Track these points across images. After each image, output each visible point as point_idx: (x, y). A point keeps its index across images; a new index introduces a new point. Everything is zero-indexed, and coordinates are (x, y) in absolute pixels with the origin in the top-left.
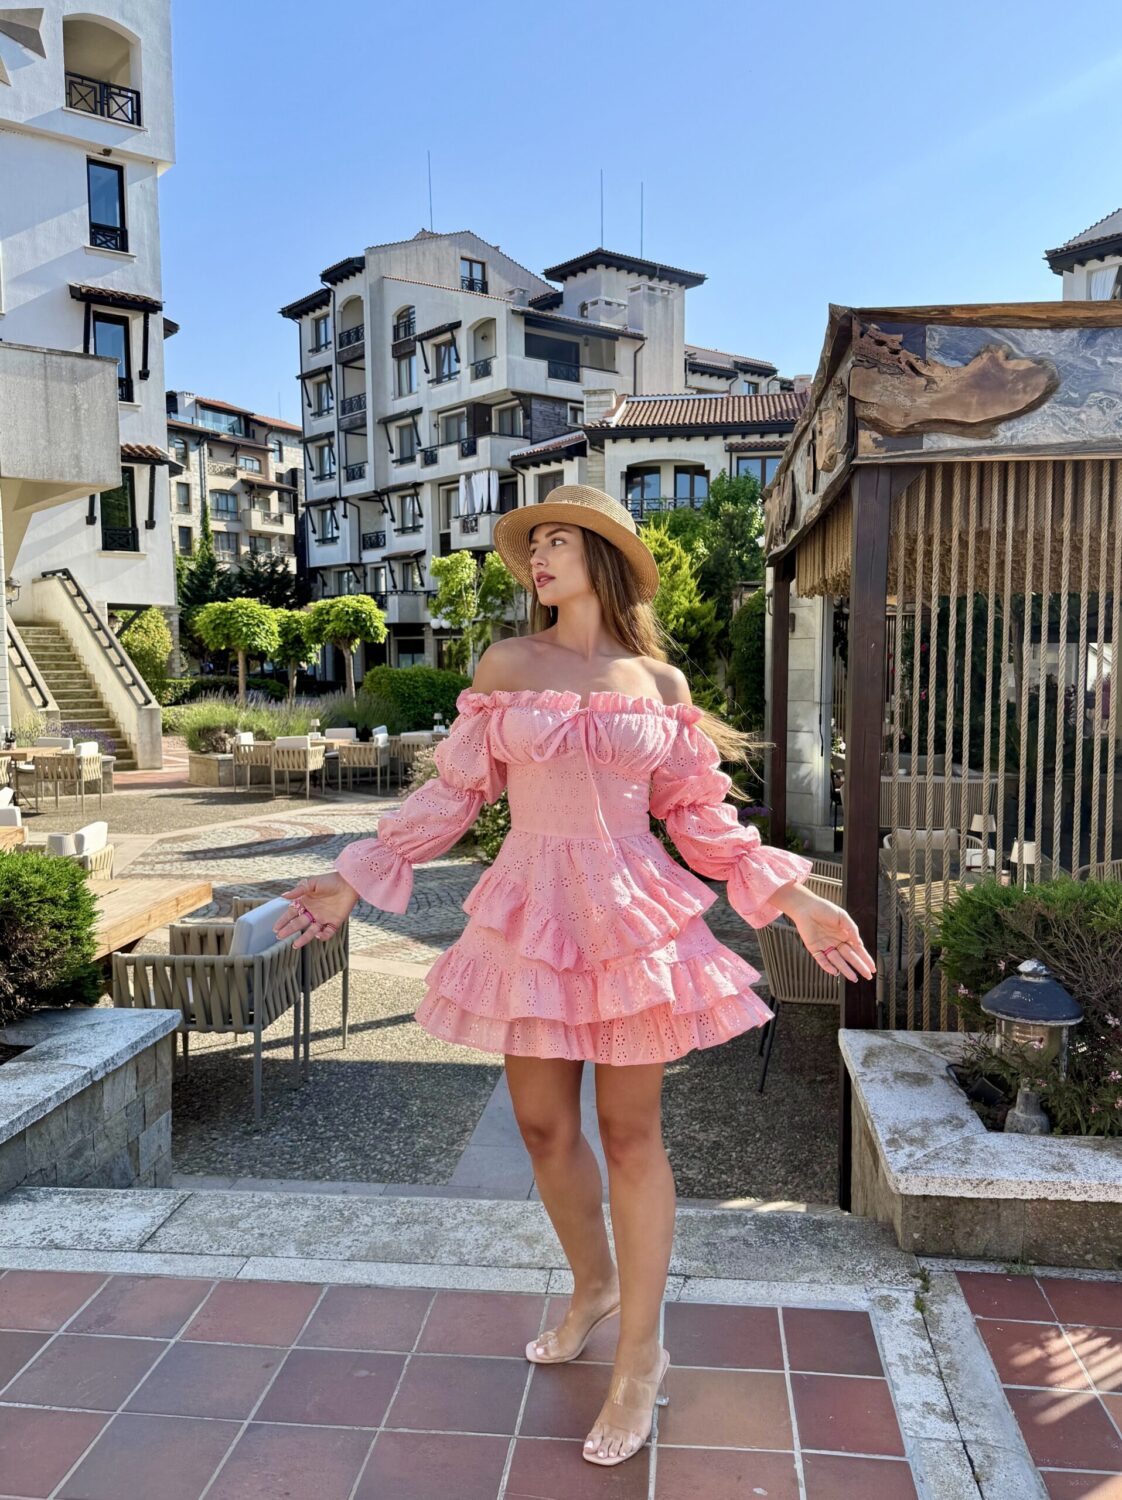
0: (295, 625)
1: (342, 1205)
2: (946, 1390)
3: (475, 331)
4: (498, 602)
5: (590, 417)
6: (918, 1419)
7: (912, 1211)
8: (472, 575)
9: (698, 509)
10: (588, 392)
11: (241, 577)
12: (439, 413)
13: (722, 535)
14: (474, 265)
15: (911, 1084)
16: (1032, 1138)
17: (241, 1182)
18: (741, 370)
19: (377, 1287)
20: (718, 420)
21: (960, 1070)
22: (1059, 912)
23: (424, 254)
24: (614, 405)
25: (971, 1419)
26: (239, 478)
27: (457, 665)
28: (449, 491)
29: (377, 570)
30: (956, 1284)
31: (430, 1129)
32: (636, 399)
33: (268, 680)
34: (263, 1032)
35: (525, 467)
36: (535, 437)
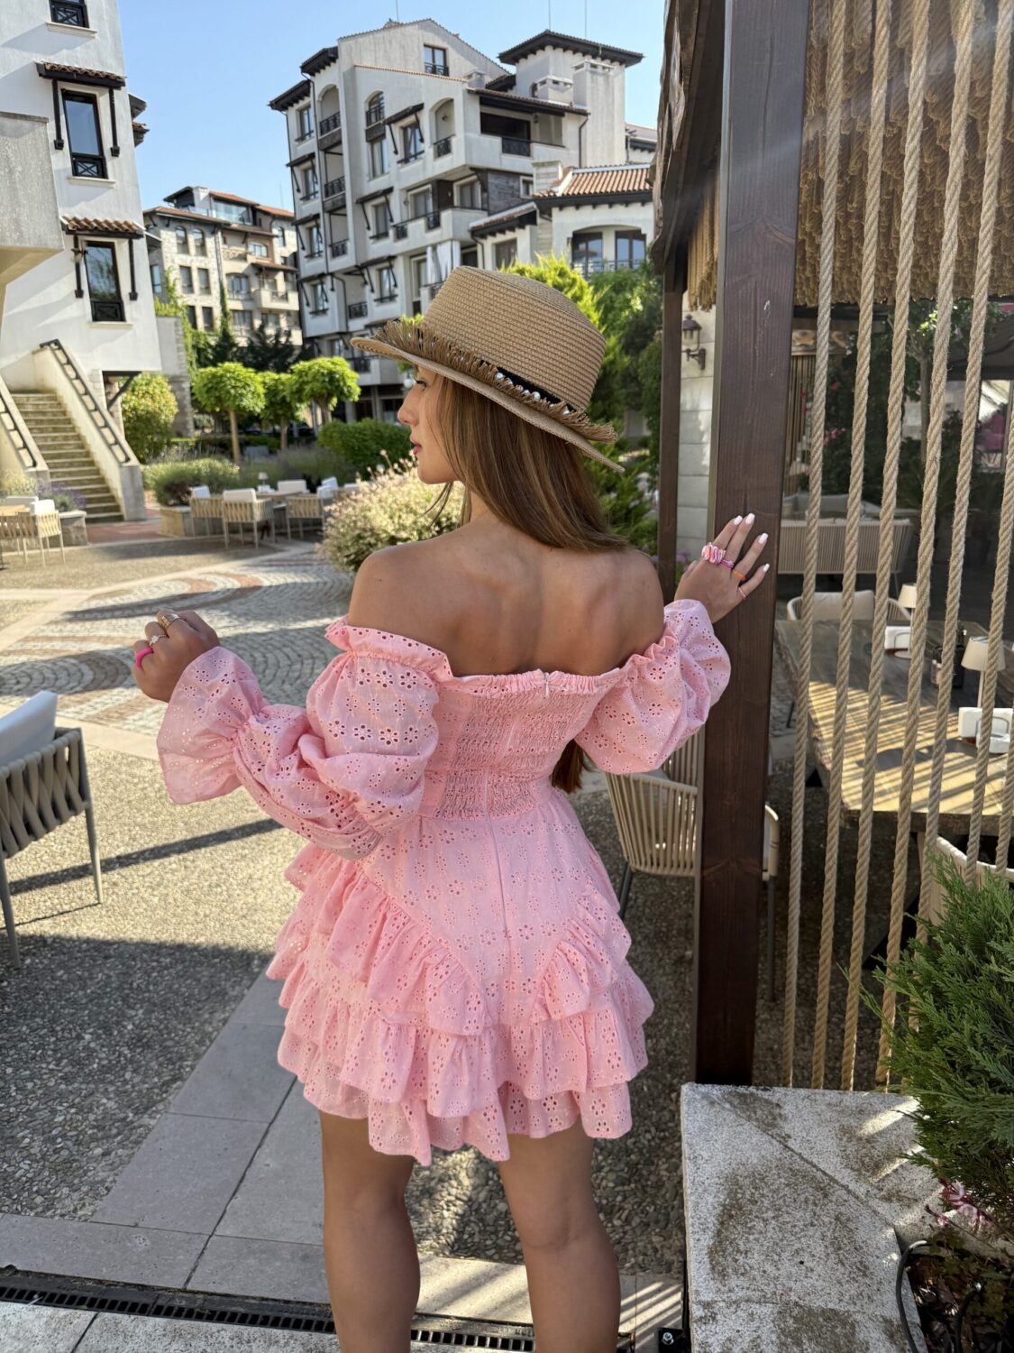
3: (437, 112)
5: (538, 189)
9: (636, 270)
10: (536, 165)
11: (251, 348)
12: (408, 191)
14: (437, 52)
23: (390, 42)
24: (560, 175)
26: (249, 262)
28: (419, 263)
32: (580, 171)
35: (484, 237)
36: (491, 208)
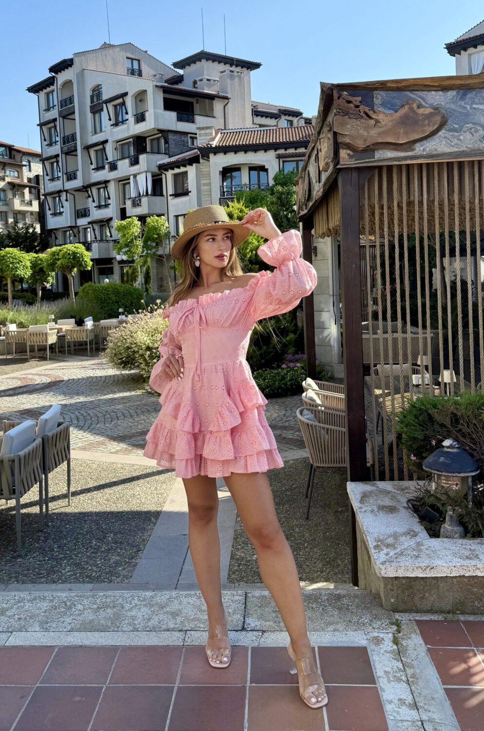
0: (40, 262)
1: (66, 599)
2: (411, 690)
3: (135, 97)
4: (154, 244)
5: (201, 142)
6: (396, 709)
7: (389, 587)
8: (139, 230)
9: (263, 190)
10: (199, 129)
11: (9, 236)
12: (118, 142)
13: (277, 204)
14: (134, 61)
15: (387, 512)
16: (455, 540)
17: (10, 586)
18: (283, 113)
19: (86, 647)
20: (271, 141)
21: (415, 503)
22: (463, 411)
23: (106, 56)
24: (214, 135)
25: (426, 707)
26: (6, 181)
27: (132, 281)
28: (124, 185)
29: (86, 229)
30: (416, 628)
31: (119, 551)
32: (226, 131)
33: (25, 293)
34: (21, 499)
35: (167, 170)
36: (171, 153)
